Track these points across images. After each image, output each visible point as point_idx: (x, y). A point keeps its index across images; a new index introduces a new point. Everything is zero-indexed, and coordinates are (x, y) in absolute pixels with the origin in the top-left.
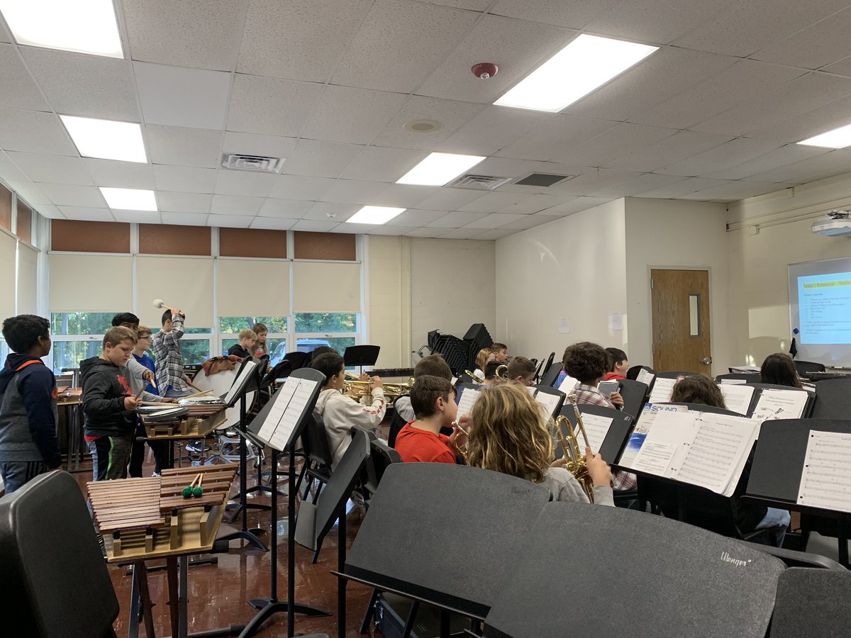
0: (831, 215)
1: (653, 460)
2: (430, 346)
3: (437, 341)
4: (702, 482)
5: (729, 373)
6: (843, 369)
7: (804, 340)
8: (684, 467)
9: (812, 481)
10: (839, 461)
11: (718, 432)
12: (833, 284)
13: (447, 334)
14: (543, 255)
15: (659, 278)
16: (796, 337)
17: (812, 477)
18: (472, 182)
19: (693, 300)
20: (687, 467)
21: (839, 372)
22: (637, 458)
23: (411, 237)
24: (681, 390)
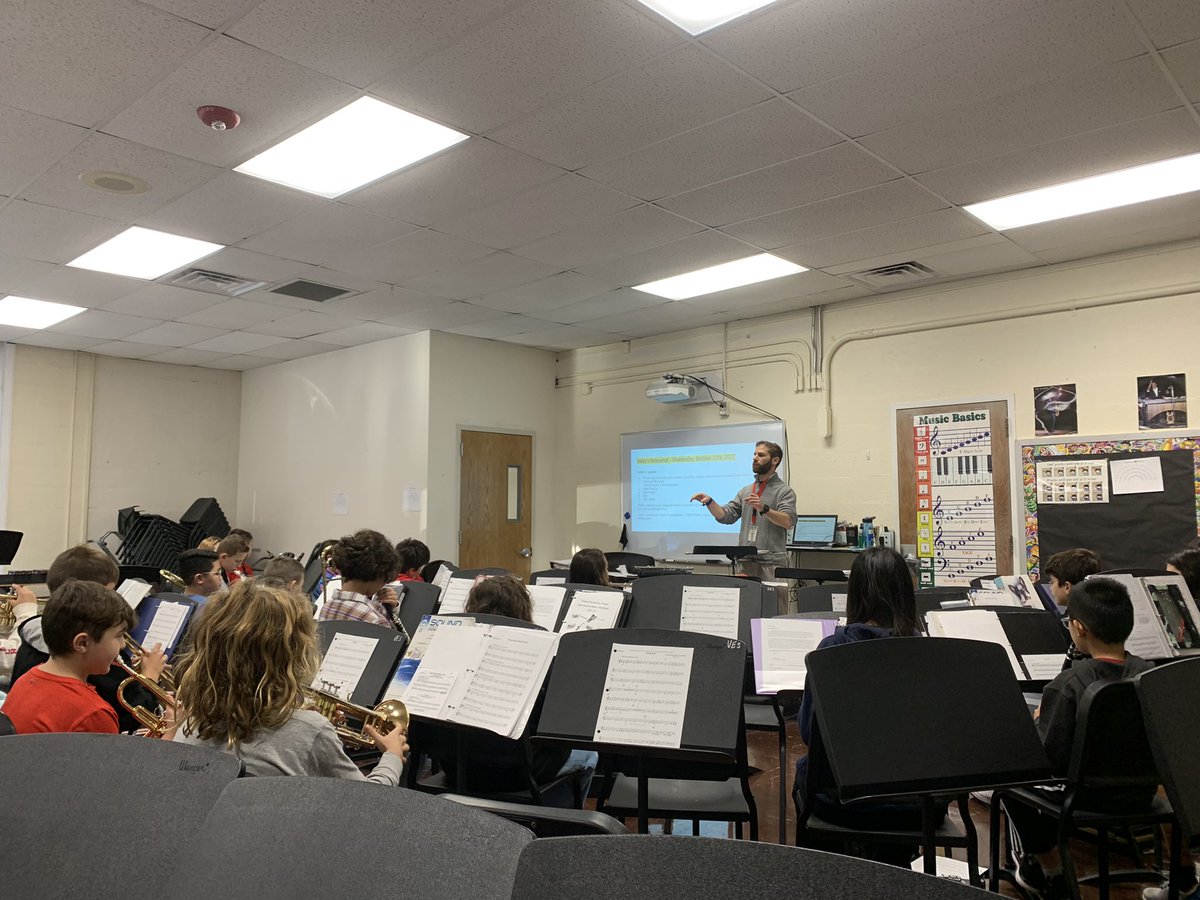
0: (666, 378)
1: (427, 696)
2: (121, 532)
3: (133, 524)
4: (486, 722)
5: (550, 568)
6: (675, 562)
7: (636, 526)
8: (465, 702)
9: (612, 709)
10: (642, 681)
11: (510, 651)
12: (666, 460)
13: (152, 513)
14: (315, 399)
15: (472, 442)
16: (627, 522)
17: (613, 704)
18: (202, 280)
19: (513, 472)
20: (468, 703)
21: (668, 566)
22: (406, 693)
23: (97, 355)
24: (477, 596)
